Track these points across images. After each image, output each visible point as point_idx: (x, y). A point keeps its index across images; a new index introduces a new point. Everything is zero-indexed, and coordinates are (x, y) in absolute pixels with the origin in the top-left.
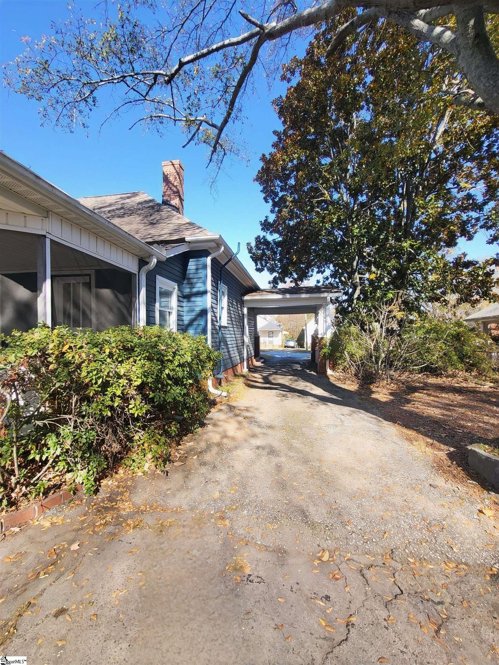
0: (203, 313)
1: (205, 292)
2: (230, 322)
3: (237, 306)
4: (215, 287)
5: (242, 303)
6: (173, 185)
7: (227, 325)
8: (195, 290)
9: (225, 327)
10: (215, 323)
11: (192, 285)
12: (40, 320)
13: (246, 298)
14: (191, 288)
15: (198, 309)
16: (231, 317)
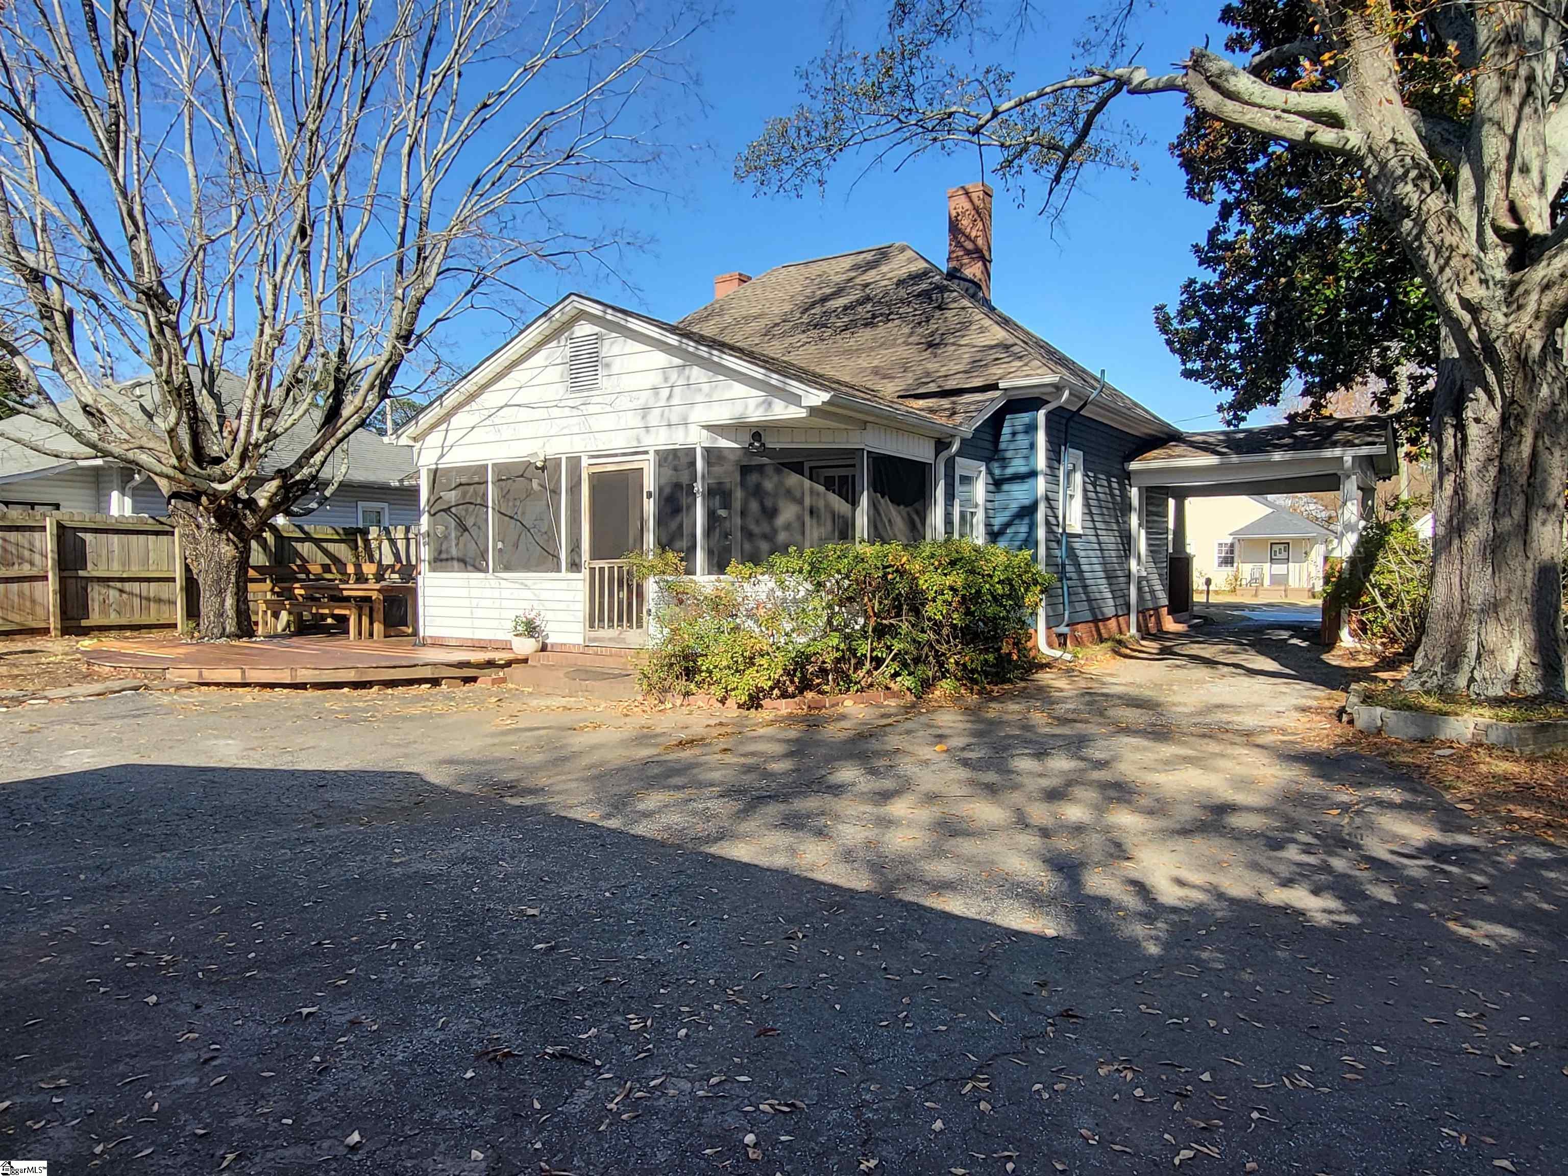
0: (1028, 511)
1: (1033, 474)
2: (1090, 525)
3: (1110, 487)
4: (1055, 457)
5: (1127, 476)
6: (968, 237)
7: (1081, 532)
8: (1010, 471)
9: (1079, 536)
10: (1055, 528)
11: (1004, 462)
12: (858, 535)
13: (1134, 466)
14: (1004, 467)
15: (1014, 506)
16: (1091, 513)
